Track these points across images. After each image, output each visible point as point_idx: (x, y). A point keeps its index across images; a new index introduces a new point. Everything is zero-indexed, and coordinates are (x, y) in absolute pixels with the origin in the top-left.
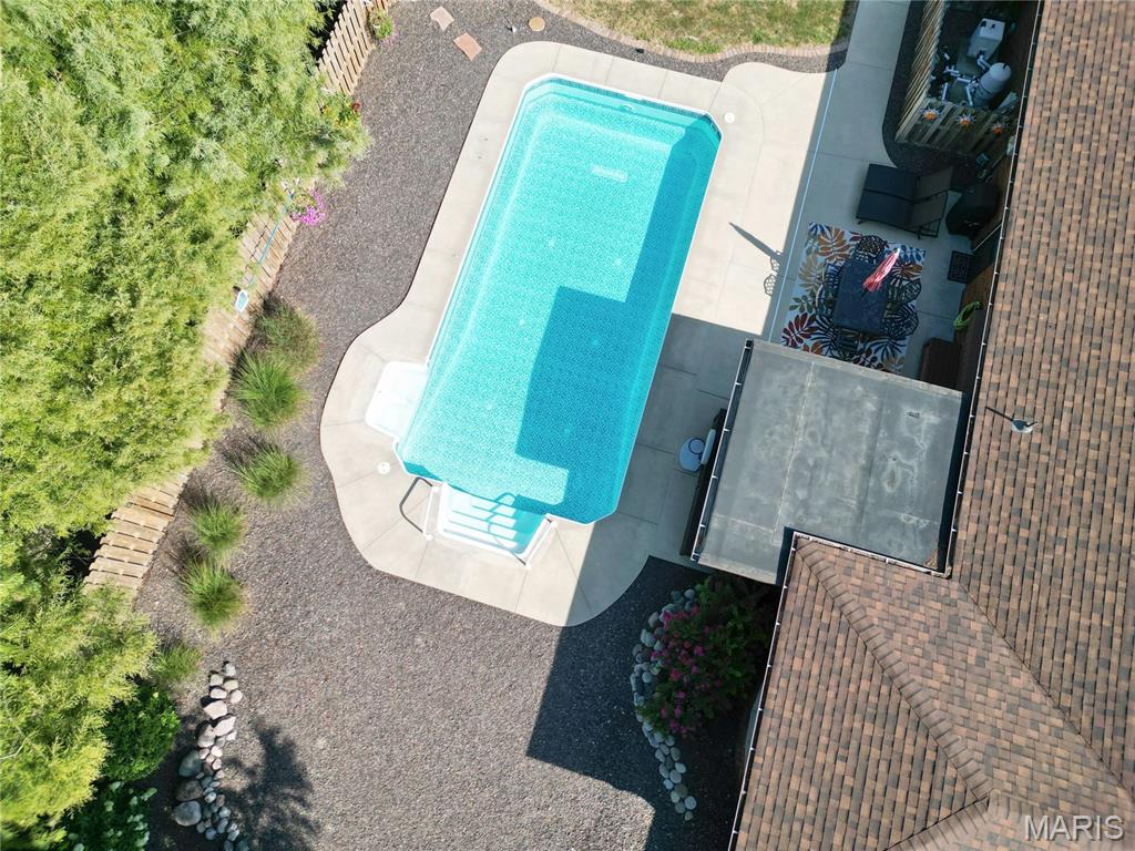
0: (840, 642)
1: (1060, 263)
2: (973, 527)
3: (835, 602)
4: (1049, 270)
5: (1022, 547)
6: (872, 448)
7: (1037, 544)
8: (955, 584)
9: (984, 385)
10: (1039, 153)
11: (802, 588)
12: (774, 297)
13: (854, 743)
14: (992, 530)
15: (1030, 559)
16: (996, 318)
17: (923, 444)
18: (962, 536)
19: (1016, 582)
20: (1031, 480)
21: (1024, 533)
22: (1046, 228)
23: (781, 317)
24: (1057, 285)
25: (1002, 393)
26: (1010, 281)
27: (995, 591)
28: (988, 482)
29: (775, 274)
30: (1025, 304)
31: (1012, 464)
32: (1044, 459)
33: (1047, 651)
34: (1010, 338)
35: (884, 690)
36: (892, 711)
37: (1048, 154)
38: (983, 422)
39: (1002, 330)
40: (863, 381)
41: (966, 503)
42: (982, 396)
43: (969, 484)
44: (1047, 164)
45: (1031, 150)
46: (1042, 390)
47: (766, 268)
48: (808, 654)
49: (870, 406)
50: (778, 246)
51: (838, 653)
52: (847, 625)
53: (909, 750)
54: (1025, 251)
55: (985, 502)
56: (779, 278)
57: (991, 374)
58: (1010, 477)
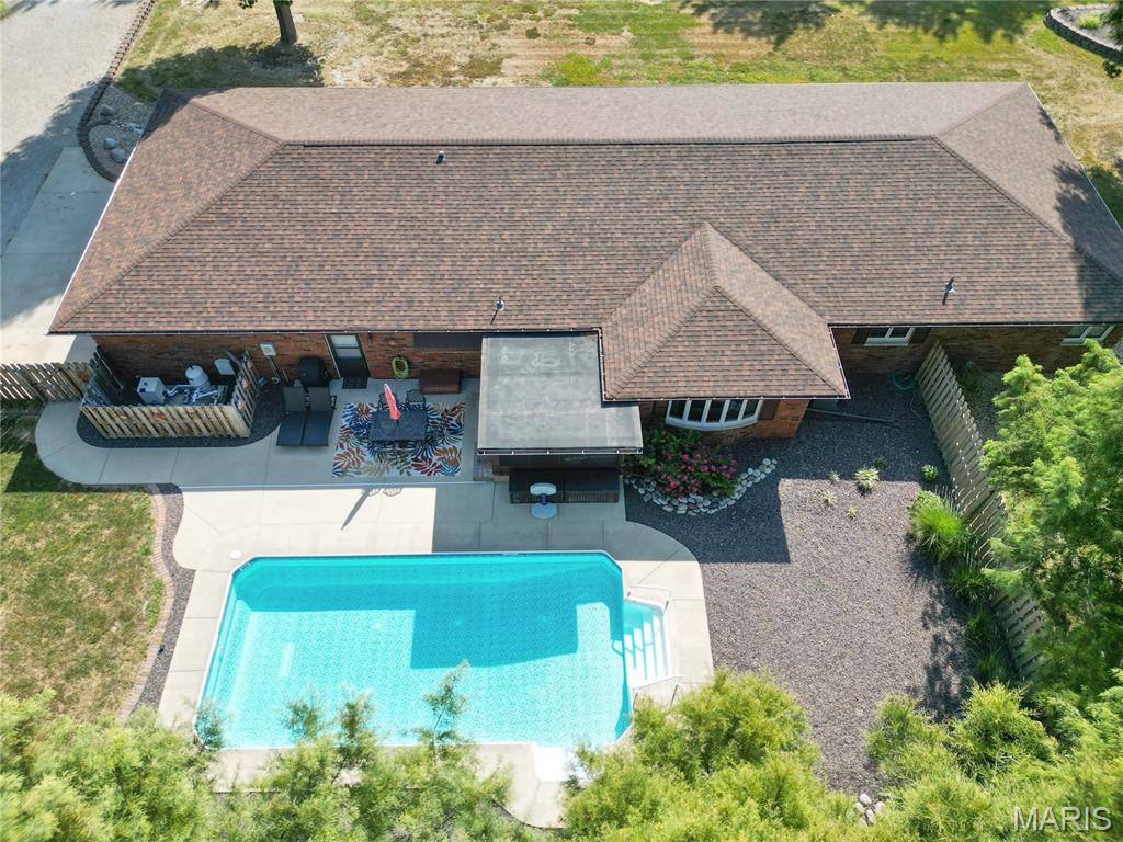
0: (661, 364)
1: (386, 299)
2: (567, 321)
3: (640, 371)
4: (392, 304)
5: (572, 298)
6: (534, 375)
7: (570, 291)
8: (603, 325)
9: (477, 327)
10: (302, 318)
11: (637, 390)
12: (402, 487)
13: (714, 349)
14: (567, 312)
15: (579, 293)
16: (431, 327)
17: (523, 352)
18: (574, 325)
19: (593, 298)
20: (532, 298)
21: (565, 298)
22: (362, 309)
23: (418, 480)
24: (403, 299)
25: (480, 318)
26: (402, 323)
27: (601, 306)
28: (538, 317)
29: (382, 490)
30: (418, 314)
31: (525, 308)
32: (518, 294)
33: (626, 280)
34: (443, 318)
35: (679, 339)
36: (689, 334)
37: (302, 314)
38: (500, 325)
39: (438, 323)
40: (490, 386)
41: (554, 326)
42: (484, 327)
43: (542, 326)
44: (311, 313)
45: (298, 323)
46: (475, 299)
47: (378, 498)
48: (675, 379)
49: (506, 380)
50: (357, 493)
51: (668, 364)
52: (651, 362)
53: (706, 323)
54: (380, 318)
55: (551, 317)
56: (386, 487)
57: (471, 325)
58: (534, 308)
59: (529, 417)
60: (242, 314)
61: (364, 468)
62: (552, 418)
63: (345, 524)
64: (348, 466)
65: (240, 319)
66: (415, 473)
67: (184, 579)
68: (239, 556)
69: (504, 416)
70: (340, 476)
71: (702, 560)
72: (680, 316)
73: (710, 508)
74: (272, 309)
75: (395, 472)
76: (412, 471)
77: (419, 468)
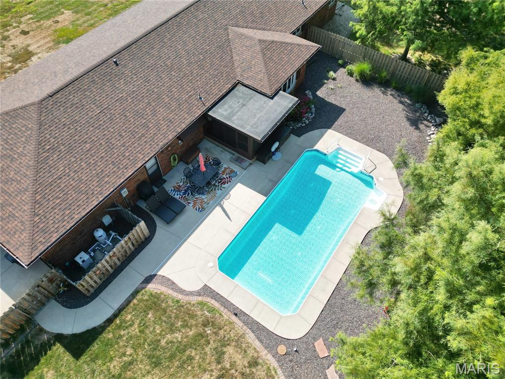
0: (272, 73)
1: (161, 127)
2: (226, 86)
3: (269, 80)
4: (165, 127)
5: (219, 78)
6: (240, 109)
7: (216, 76)
8: (238, 79)
9: (202, 111)
11: (275, 86)
12: (228, 193)
13: (279, 58)
14: (222, 84)
15: (219, 75)
16: (188, 124)
17: (226, 106)
18: (230, 86)
19: (225, 73)
20: (207, 88)
21: (216, 80)
22: (156, 138)
23: (228, 187)
24: (166, 123)
25: (199, 107)
26: (176, 131)
27: (230, 74)
28: (216, 92)
29: (224, 200)
30: (177, 123)
31: (209, 92)
32: (201, 90)
33: (227, 60)
34: (188, 117)
35: (268, 62)
36: (268, 59)
38: (208, 105)
39: (188, 121)
40: (234, 123)
41: (224, 91)
42: (204, 109)
43: (221, 94)
46: (190, 102)
47: (226, 204)
48: (280, 75)
49: (235, 117)
50: (218, 209)
51: (274, 72)
52: (269, 76)
53: (269, 52)
54: (167, 135)
55: (220, 89)
56: (224, 198)
57: (199, 113)
58: (212, 90)
59: (258, 120)
60: (112, 179)
61: (207, 200)
62: (265, 114)
63: (230, 219)
64: (201, 206)
65: (114, 181)
66: (226, 185)
67: (206, 290)
68: (213, 263)
69: (251, 127)
70: (204, 211)
71: (329, 127)
72: (260, 56)
73: (312, 115)
74: (122, 167)
75: (219, 192)
76: (223, 186)
77: (224, 183)
